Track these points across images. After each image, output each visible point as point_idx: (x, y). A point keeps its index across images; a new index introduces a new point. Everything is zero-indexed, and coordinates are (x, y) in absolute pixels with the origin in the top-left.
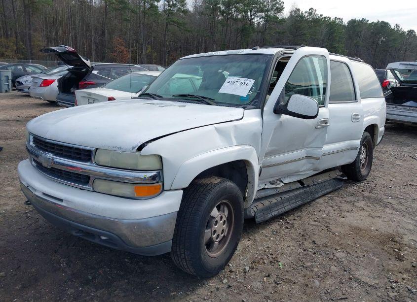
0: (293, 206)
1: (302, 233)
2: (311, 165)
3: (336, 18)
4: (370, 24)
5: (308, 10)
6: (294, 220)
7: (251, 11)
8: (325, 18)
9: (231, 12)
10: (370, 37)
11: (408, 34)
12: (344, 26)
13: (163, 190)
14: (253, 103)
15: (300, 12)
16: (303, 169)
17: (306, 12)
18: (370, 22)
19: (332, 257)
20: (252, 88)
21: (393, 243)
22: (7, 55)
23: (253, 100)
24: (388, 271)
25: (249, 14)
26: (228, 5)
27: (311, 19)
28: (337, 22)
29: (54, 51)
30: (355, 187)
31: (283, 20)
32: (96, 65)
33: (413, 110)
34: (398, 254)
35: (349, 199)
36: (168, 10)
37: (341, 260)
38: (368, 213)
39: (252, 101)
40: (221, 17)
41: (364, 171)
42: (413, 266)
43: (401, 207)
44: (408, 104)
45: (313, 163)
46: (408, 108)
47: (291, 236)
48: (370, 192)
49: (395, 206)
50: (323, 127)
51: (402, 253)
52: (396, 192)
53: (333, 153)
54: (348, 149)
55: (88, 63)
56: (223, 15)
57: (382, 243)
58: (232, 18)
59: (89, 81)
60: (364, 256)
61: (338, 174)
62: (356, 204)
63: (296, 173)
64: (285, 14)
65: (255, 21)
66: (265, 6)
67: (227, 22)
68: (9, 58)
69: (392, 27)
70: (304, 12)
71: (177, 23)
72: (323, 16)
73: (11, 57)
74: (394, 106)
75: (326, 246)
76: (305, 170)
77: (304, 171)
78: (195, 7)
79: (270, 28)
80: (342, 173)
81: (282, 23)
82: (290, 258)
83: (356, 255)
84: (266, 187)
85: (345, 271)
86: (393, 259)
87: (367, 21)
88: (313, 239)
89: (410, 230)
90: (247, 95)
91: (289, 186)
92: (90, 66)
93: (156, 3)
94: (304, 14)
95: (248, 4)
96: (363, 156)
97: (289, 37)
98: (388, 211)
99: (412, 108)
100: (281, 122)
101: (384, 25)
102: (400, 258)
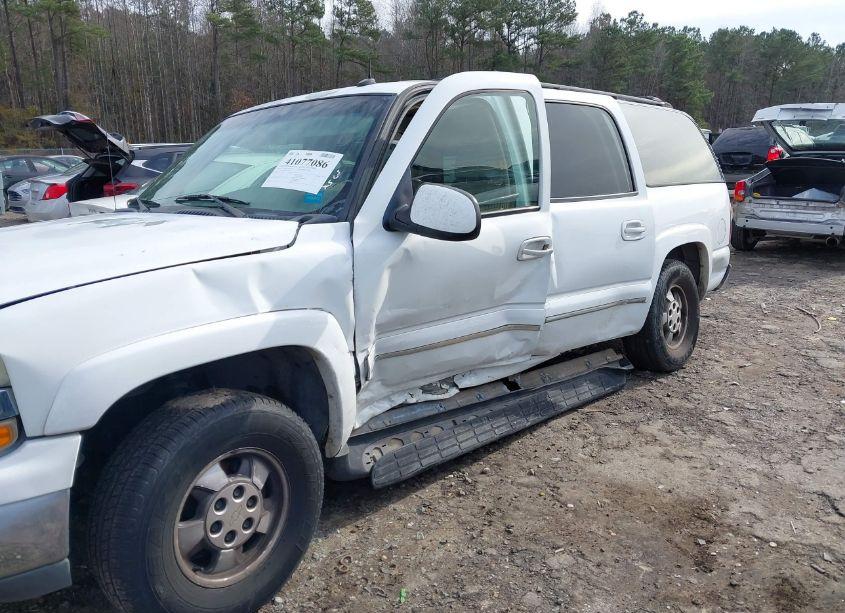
0: (485, 439)
1: (489, 506)
2: (524, 342)
3: (685, 28)
4: (757, 36)
5: (626, 16)
6: (483, 473)
7: (509, 25)
8: (663, 30)
9: (467, 28)
10: (760, 65)
11: (838, 52)
12: (704, 44)
13: (22, 437)
14: (331, 208)
15: (612, 20)
16: (503, 354)
17: (622, 20)
18: (757, 32)
19: (537, 567)
20: (334, 173)
21: (699, 523)
22: (23, 142)
23: (334, 201)
24: (666, 599)
25: (506, 31)
26: (462, 15)
27: (633, 34)
28: (689, 36)
29: (48, 123)
30: (654, 386)
31: (575, 38)
32: (140, 149)
33: (815, 208)
34: (703, 551)
35: (629, 416)
36: (341, 32)
37: (556, 574)
38: (661, 450)
39: (330, 204)
40: (450, 41)
41: (675, 349)
42: (731, 585)
43: (744, 431)
44: (806, 194)
45: (524, 340)
46: (804, 204)
47: (458, 516)
48: (685, 397)
49: (731, 429)
50: (539, 256)
51: (714, 550)
52: (744, 396)
53: (573, 315)
54: (621, 303)
55: (121, 144)
56: (452, 36)
57: (672, 524)
58: (472, 41)
59: (125, 182)
60: (617, 561)
61: (612, 358)
62: (643, 428)
63: (484, 363)
64: (581, 25)
65: (520, 43)
66: (539, 14)
67: (462, 50)
68: (28, 146)
69: (805, 40)
70: (618, 21)
71: (360, 57)
72: (659, 27)
73: (30, 143)
74: (774, 202)
75: (535, 540)
76: (511, 357)
77: (508, 358)
78: (397, 24)
79: (550, 57)
80: (620, 357)
81: (574, 46)
82: (433, 576)
83: (598, 558)
84: (413, 400)
85: (558, 604)
86: (689, 566)
87: (752, 31)
88: (508, 522)
89: (750, 488)
90: (322, 191)
91: (477, 393)
92: (127, 151)
93: (315, 21)
94: (620, 24)
95: (503, 11)
96: (673, 316)
97: (591, 73)
98: (712, 441)
99: (812, 205)
100: (407, 251)
101: (788, 37)
102: (704, 564)
